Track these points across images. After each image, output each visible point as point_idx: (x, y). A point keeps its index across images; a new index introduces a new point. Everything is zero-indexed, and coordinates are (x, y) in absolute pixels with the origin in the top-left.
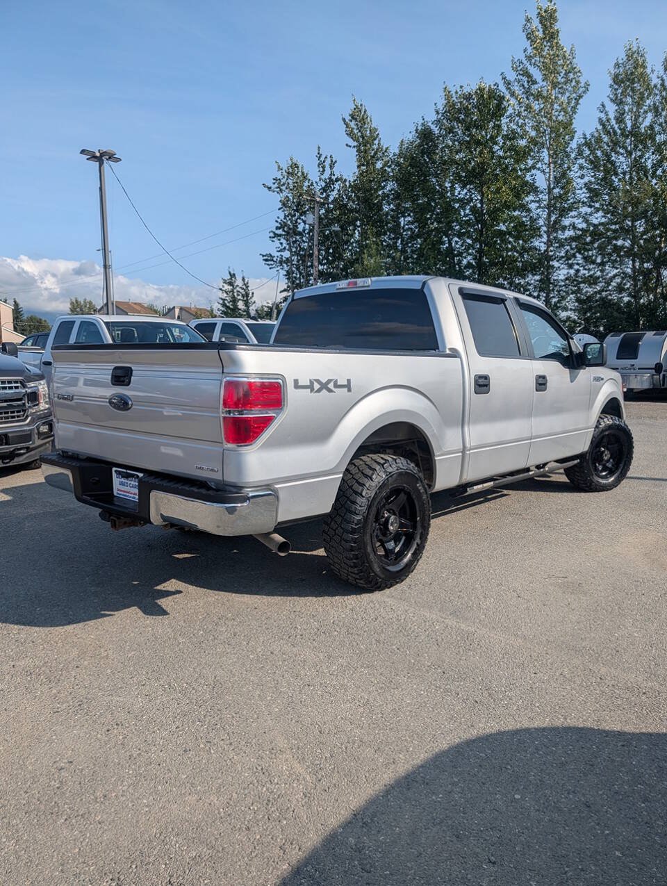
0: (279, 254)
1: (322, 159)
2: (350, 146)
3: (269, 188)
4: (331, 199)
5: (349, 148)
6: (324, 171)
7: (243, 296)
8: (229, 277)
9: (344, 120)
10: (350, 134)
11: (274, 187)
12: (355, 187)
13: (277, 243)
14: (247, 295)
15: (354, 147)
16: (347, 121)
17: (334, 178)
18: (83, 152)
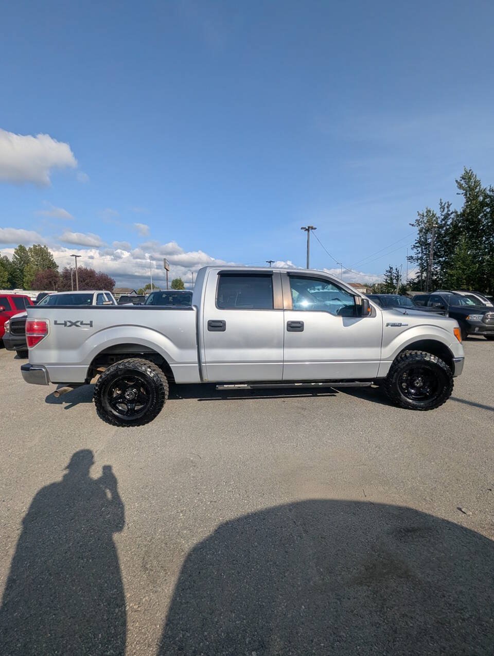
0: (416, 255)
1: (443, 205)
2: (460, 194)
3: (413, 225)
4: (449, 223)
5: (459, 195)
6: (444, 211)
7: (396, 277)
8: (389, 269)
9: (457, 181)
10: (460, 186)
11: (415, 224)
12: (462, 215)
13: (415, 250)
14: (398, 276)
15: (462, 194)
16: (459, 181)
17: (450, 213)
18: (302, 228)
